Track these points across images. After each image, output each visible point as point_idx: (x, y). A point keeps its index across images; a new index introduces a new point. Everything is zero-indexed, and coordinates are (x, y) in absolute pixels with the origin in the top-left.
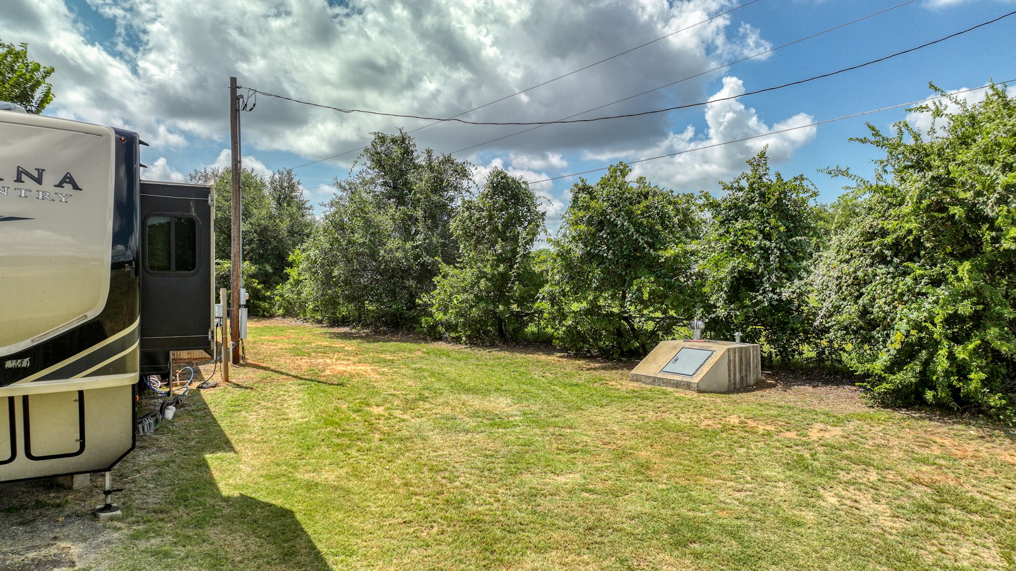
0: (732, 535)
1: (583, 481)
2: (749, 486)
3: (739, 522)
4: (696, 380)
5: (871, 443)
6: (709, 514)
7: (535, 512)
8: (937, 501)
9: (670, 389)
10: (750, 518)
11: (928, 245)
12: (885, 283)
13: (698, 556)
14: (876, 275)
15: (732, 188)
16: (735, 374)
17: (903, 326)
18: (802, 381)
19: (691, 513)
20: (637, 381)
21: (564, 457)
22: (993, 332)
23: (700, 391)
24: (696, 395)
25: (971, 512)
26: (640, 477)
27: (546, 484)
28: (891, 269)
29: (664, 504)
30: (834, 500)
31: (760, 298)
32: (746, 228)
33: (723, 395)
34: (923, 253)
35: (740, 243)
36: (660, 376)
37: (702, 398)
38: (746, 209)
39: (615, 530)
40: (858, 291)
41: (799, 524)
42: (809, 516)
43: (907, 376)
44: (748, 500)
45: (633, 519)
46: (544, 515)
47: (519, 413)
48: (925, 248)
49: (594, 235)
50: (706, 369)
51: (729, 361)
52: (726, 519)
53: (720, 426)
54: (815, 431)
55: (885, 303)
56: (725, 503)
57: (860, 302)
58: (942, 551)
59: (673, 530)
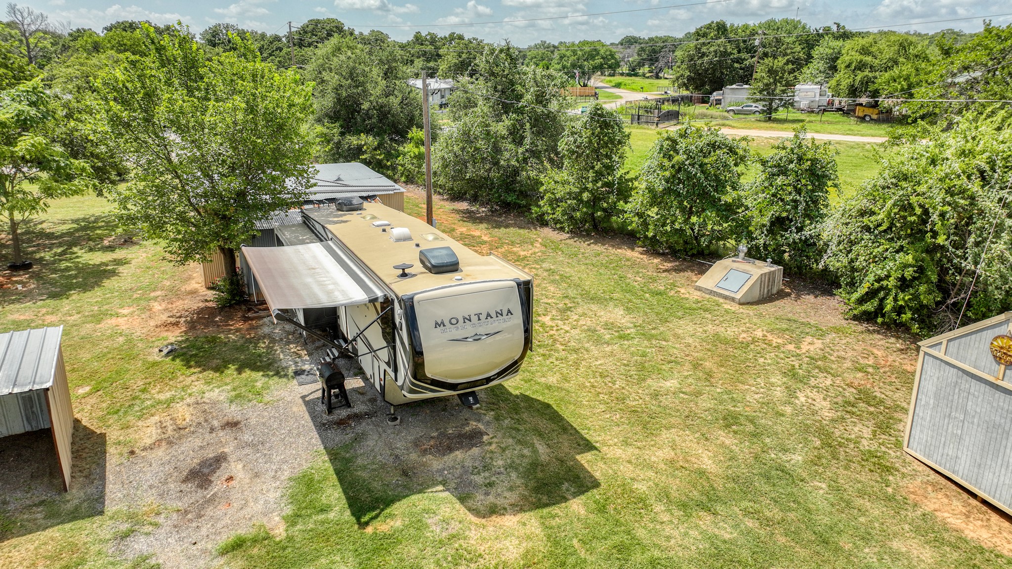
0: (752, 421)
1: (679, 386)
2: (762, 390)
3: (755, 414)
4: (738, 296)
5: (835, 354)
6: (741, 409)
7: (660, 406)
8: (856, 398)
9: (721, 300)
10: (760, 412)
11: (898, 225)
12: (866, 246)
13: (735, 432)
14: (863, 239)
15: (778, 148)
16: (764, 289)
17: (871, 277)
18: (808, 290)
19: (733, 409)
20: (699, 290)
21: (666, 367)
22: (922, 288)
23: (741, 304)
24: (737, 306)
25: (870, 405)
26: (708, 383)
27: (661, 387)
28: (873, 237)
29: (721, 403)
30: (803, 399)
31: (788, 235)
32: (785, 185)
33: (755, 307)
34: (894, 229)
35: (779, 196)
36: (715, 290)
37: (741, 310)
38: (786, 168)
39: (699, 418)
40: (850, 247)
41: (783, 415)
42: (788, 410)
43: (869, 307)
44: (761, 400)
45: (706, 411)
46: (665, 408)
47: (632, 325)
48: (896, 227)
49: (674, 176)
50: (745, 289)
51: (761, 281)
52: (749, 412)
53: (750, 339)
54: (806, 343)
55: (864, 260)
56: (749, 402)
57: (850, 256)
58: (845, 430)
59: (725, 419)
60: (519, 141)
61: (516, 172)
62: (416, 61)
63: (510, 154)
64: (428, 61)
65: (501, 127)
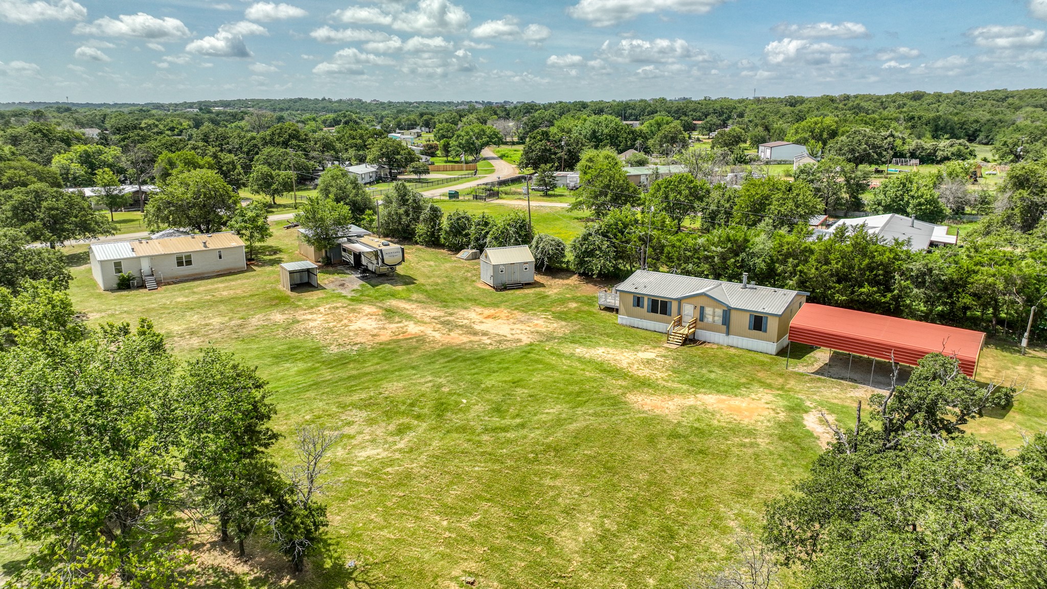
60: (408, 215)
61: (408, 226)
62: (350, 151)
63: (405, 220)
64: (359, 150)
65: (401, 211)
